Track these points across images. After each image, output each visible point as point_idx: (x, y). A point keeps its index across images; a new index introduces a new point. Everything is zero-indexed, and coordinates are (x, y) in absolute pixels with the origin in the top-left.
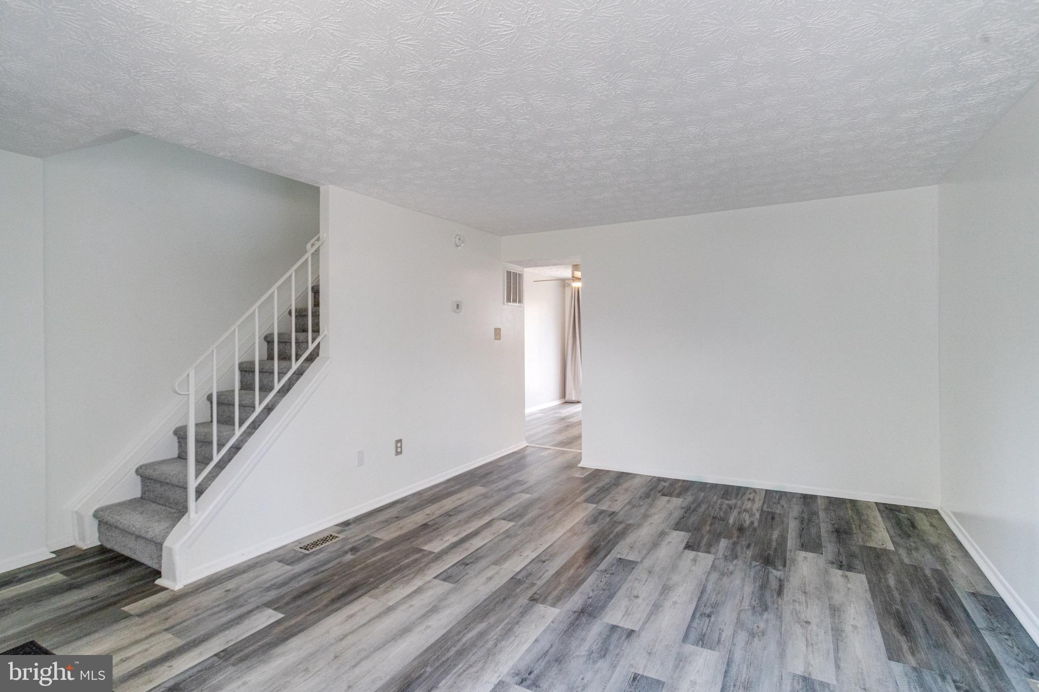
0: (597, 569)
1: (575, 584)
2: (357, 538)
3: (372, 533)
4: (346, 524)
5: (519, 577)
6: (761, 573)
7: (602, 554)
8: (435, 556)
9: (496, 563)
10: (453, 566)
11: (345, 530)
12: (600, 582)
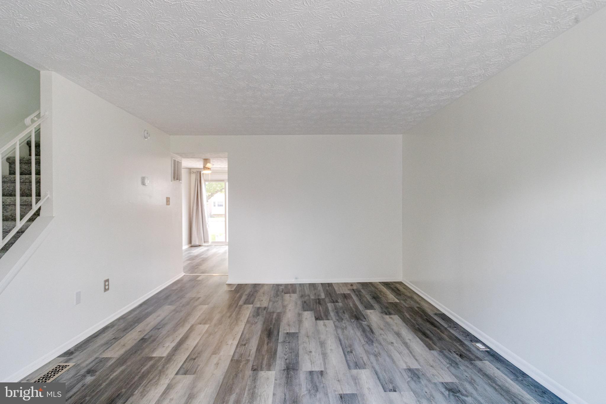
0: (279, 342)
1: (273, 354)
2: (87, 362)
3: (100, 354)
4: (69, 354)
5: (236, 358)
6: (358, 325)
7: (275, 333)
8: (165, 359)
9: (214, 353)
10: (185, 362)
11: (71, 359)
12: (285, 349)
